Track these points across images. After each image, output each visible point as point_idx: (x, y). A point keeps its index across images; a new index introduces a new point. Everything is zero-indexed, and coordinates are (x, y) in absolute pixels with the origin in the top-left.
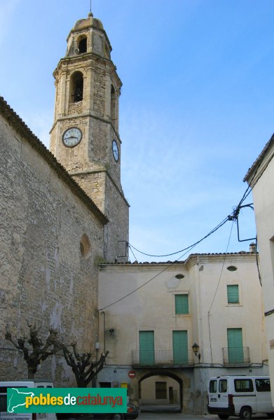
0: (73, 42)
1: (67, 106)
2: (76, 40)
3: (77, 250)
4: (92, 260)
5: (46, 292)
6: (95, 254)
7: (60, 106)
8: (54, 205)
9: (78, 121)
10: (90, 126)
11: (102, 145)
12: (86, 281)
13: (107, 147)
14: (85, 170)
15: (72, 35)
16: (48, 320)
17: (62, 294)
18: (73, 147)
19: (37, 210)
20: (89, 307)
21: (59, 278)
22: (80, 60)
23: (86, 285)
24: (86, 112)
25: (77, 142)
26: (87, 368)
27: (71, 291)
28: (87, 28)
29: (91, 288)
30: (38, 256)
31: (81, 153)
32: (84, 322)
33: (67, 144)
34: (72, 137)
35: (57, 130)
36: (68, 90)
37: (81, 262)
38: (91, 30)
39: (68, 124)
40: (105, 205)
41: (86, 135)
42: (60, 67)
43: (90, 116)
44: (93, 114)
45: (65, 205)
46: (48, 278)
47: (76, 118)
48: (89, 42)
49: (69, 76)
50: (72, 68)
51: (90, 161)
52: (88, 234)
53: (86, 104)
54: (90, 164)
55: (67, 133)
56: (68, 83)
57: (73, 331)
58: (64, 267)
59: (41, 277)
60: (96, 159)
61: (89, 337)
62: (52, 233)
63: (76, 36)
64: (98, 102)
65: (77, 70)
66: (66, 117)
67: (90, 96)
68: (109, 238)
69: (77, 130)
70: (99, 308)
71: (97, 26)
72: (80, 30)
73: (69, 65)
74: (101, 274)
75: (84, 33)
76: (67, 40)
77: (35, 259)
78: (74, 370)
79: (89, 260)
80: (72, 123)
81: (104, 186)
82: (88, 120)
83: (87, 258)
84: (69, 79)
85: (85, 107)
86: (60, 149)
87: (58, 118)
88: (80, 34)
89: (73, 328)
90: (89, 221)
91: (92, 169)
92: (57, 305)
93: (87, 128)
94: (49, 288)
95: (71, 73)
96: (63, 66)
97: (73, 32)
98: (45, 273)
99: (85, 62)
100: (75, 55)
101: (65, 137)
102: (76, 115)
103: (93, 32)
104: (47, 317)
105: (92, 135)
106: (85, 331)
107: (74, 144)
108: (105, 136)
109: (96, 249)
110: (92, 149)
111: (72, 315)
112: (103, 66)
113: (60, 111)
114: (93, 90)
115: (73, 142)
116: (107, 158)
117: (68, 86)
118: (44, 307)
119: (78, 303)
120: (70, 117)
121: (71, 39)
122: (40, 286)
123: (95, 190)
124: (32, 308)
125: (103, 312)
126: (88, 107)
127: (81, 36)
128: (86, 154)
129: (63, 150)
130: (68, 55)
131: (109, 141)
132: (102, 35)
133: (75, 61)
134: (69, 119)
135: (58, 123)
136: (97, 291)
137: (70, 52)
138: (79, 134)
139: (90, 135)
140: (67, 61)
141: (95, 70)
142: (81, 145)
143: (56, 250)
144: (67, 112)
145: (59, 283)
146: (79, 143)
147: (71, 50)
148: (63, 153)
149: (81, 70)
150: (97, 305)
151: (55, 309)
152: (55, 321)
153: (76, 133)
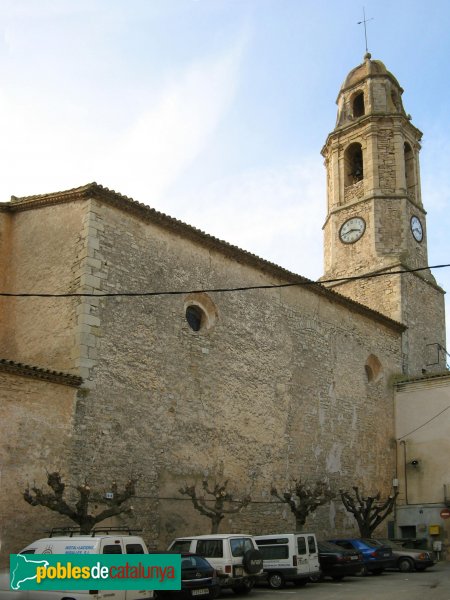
0: (344, 105)
1: (343, 190)
2: (348, 100)
3: (361, 377)
4: (385, 382)
5: (319, 435)
6: (388, 373)
7: (334, 194)
8: (326, 336)
9: (358, 209)
10: (376, 210)
11: (395, 229)
12: (375, 410)
13: (402, 230)
14: (372, 268)
15: (342, 96)
16: (324, 465)
17: (341, 432)
18: (353, 242)
19: (305, 350)
20: (381, 439)
21: (336, 416)
22: (355, 128)
23: (376, 414)
24: (369, 194)
25: (359, 234)
26: (373, 512)
27: (354, 426)
28: (363, 81)
29: (384, 415)
30: (307, 399)
31: (365, 247)
32: (374, 458)
33: (345, 240)
34: (352, 230)
35: (331, 226)
36: (342, 171)
37: (368, 389)
38: (369, 81)
39: (345, 216)
40: (402, 307)
41: (372, 224)
42: (329, 143)
43: (375, 198)
44: (379, 193)
45: (340, 331)
46: (322, 420)
47: (355, 205)
48: (367, 98)
49: (342, 153)
50: (346, 141)
51: (379, 256)
52: (377, 353)
53: (368, 184)
54: (379, 259)
55: (346, 226)
56: (342, 162)
57: (358, 471)
58: (343, 402)
59: (314, 421)
60: (387, 251)
61: (382, 474)
62: (325, 368)
63: (348, 95)
64: (385, 175)
65: (352, 142)
66: (342, 207)
67: (374, 171)
68: (411, 347)
69: (359, 220)
70: (398, 437)
71: (377, 71)
72: (353, 87)
73: (341, 138)
74: (399, 396)
75: (359, 88)
76: (337, 103)
77: (304, 402)
78: (356, 516)
79: (379, 383)
80: (351, 213)
81: (399, 284)
82: (372, 203)
83: (376, 381)
84: (342, 156)
85: (367, 187)
86: (337, 250)
87: (332, 210)
88: (352, 91)
89: (357, 467)
90: (377, 337)
91: (381, 266)
92: (335, 446)
93: (372, 213)
94: (323, 429)
95: (345, 148)
96: (333, 142)
97: (343, 91)
98: (317, 416)
99: (363, 128)
100: (348, 123)
101: (343, 232)
102: (355, 200)
103: (371, 84)
104: (322, 462)
105: (380, 221)
106: (376, 467)
107: (355, 238)
108: (399, 217)
109: (390, 366)
110: (381, 240)
111: (355, 453)
112: (390, 124)
113: (334, 201)
114: (377, 161)
115: (354, 236)
116: (403, 245)
117: (342, 166)
118: (317, 453)
119: (364, 437)
120: (347, 205)
121: (341, 101)
122: (311, 431)
123: (387, 292)
124: (302, 456)
125: (404, 442)
126: (371, 186)
127: (355, 94)
128: (373, 248)
129: (340, 249)
130: (339, 125)
131: (405, 221)
132: (386, 81)
133: (349, 131)
134: (346, 209)
135: (333, 217)
136: (393, 417)
137: (341, 120)
138: (362, 224)
139: (376, 221)
140: (337, 134)
141: (378, 135)
142: (365, 238)
143: (332, 386)
144: (343, 200)
145: (336, 422)
146: (362, 236)
147: (343, 116)
148: (341, 253)
149: (358, 140)
150: (394, 433)
151: (332, 451)
152: (333, 465)
153: (358, 224)
